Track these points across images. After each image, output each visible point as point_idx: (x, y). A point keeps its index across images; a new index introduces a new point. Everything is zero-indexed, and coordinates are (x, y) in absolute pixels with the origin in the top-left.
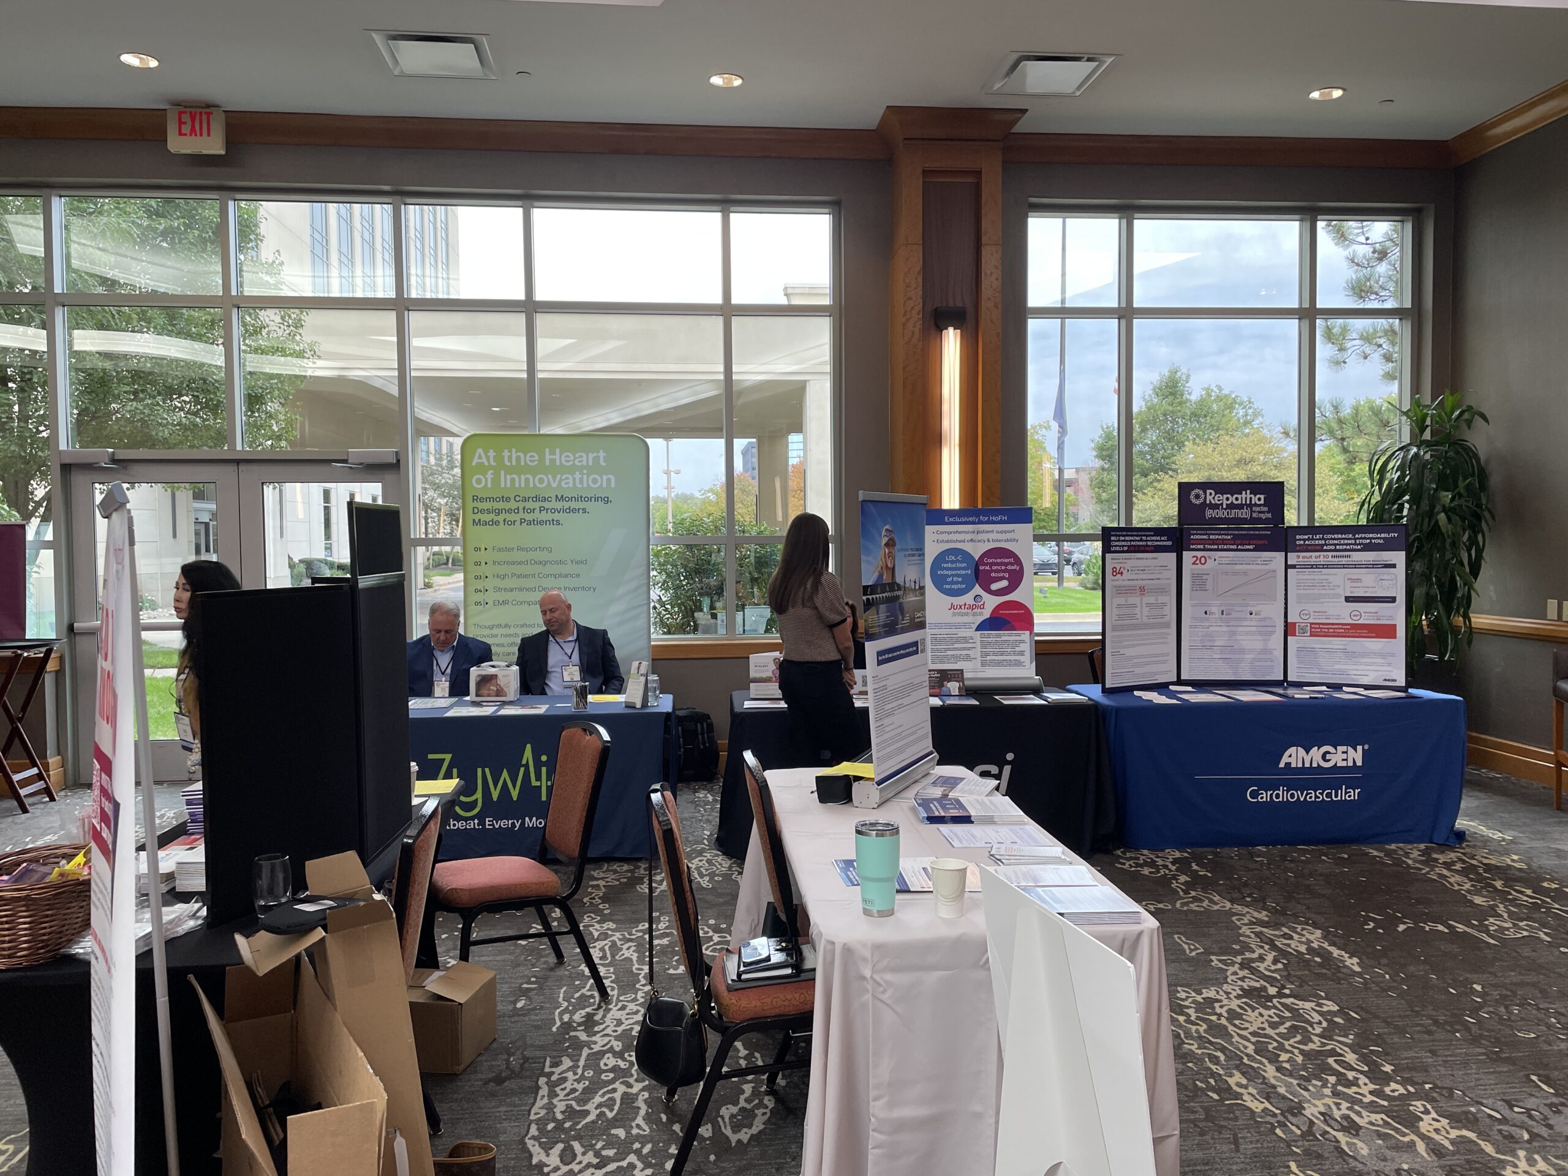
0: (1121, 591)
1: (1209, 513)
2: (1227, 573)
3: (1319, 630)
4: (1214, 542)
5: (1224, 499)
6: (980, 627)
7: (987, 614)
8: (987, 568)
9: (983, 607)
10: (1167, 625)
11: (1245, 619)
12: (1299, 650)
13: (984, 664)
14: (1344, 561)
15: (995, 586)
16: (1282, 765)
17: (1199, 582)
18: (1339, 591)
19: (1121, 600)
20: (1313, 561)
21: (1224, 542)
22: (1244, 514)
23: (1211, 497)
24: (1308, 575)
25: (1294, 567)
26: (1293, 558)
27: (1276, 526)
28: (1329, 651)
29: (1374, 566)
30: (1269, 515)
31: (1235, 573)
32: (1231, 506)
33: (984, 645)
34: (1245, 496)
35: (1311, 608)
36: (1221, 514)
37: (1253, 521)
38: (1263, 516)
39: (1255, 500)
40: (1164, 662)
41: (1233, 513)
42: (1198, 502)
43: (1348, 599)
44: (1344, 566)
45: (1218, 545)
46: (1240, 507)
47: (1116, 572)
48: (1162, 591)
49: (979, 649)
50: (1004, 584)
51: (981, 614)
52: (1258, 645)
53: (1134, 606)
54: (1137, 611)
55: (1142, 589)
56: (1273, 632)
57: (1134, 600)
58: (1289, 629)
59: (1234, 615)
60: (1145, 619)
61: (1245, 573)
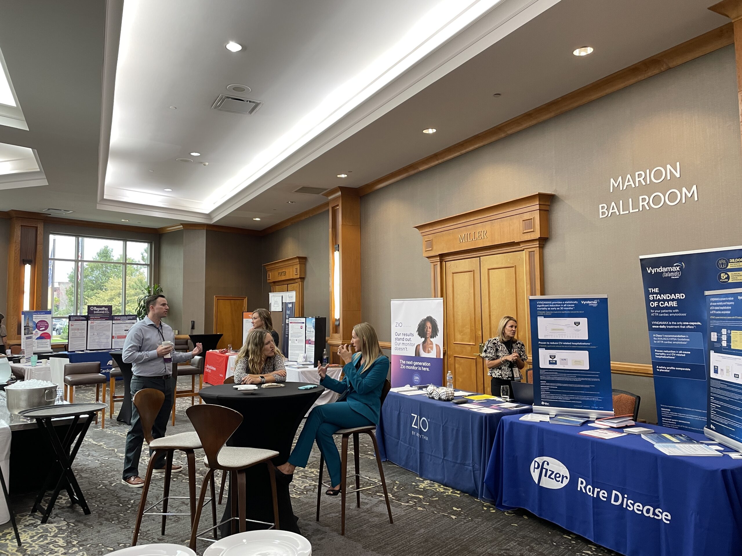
0: (72, 329)
1: (95, 312)
2: (99, 325)
3: (119, 337)
4: (95, 319)
5: (98, 309)
6: (37, 339)
7: (39, 336)
8: (39, 325)
9: (38, 334)
10: (84, 337)
11: (102, 335)
12: (115, 342)
13: (38, 347)
14: (124, 322)
15: (41, 329)
16: (108, 364)
17: (92, 328)
18: (123, 329)
19: (73, 332)
20: (118, 322)
21: (98, 318)
22: (103, 312)
23: (95, 308)
24: (117, 325)
25: (114, 324)
26: (114, 322)
27: (110, 315)
28: (121, 341)
29: (130, 323)
30: (109, 313)
31: (101, 325)
32: (100, 311)
33: (38, 343)
34: (103, 308)
35: (117, 332)
36: (97, 312)
37: (105, 314)
38: (107, 313)
39: (105, 309)
40: (83, 345)
41: (100, 312)
42: (92, 310)
43: (125, 330)
44: (125, 323)
45: (97, 319)
46: (102, 311)
47: (72, 325)
48: (83, 329)
49: (36, 344)
50: (44, 328)
51: (37, 336)
52: (105, 341)
53: (76, 333)
54: (77, 334)
55: (78, 329)
56: (109, 338)
57: (76, 331)
58: (113, 337)
59: (100, 334)
60: (79, 336)
61: (103, 325)
